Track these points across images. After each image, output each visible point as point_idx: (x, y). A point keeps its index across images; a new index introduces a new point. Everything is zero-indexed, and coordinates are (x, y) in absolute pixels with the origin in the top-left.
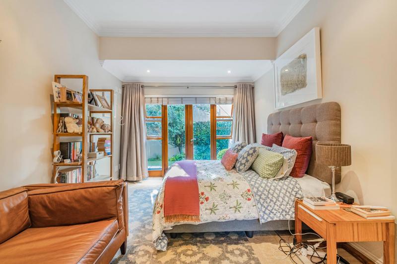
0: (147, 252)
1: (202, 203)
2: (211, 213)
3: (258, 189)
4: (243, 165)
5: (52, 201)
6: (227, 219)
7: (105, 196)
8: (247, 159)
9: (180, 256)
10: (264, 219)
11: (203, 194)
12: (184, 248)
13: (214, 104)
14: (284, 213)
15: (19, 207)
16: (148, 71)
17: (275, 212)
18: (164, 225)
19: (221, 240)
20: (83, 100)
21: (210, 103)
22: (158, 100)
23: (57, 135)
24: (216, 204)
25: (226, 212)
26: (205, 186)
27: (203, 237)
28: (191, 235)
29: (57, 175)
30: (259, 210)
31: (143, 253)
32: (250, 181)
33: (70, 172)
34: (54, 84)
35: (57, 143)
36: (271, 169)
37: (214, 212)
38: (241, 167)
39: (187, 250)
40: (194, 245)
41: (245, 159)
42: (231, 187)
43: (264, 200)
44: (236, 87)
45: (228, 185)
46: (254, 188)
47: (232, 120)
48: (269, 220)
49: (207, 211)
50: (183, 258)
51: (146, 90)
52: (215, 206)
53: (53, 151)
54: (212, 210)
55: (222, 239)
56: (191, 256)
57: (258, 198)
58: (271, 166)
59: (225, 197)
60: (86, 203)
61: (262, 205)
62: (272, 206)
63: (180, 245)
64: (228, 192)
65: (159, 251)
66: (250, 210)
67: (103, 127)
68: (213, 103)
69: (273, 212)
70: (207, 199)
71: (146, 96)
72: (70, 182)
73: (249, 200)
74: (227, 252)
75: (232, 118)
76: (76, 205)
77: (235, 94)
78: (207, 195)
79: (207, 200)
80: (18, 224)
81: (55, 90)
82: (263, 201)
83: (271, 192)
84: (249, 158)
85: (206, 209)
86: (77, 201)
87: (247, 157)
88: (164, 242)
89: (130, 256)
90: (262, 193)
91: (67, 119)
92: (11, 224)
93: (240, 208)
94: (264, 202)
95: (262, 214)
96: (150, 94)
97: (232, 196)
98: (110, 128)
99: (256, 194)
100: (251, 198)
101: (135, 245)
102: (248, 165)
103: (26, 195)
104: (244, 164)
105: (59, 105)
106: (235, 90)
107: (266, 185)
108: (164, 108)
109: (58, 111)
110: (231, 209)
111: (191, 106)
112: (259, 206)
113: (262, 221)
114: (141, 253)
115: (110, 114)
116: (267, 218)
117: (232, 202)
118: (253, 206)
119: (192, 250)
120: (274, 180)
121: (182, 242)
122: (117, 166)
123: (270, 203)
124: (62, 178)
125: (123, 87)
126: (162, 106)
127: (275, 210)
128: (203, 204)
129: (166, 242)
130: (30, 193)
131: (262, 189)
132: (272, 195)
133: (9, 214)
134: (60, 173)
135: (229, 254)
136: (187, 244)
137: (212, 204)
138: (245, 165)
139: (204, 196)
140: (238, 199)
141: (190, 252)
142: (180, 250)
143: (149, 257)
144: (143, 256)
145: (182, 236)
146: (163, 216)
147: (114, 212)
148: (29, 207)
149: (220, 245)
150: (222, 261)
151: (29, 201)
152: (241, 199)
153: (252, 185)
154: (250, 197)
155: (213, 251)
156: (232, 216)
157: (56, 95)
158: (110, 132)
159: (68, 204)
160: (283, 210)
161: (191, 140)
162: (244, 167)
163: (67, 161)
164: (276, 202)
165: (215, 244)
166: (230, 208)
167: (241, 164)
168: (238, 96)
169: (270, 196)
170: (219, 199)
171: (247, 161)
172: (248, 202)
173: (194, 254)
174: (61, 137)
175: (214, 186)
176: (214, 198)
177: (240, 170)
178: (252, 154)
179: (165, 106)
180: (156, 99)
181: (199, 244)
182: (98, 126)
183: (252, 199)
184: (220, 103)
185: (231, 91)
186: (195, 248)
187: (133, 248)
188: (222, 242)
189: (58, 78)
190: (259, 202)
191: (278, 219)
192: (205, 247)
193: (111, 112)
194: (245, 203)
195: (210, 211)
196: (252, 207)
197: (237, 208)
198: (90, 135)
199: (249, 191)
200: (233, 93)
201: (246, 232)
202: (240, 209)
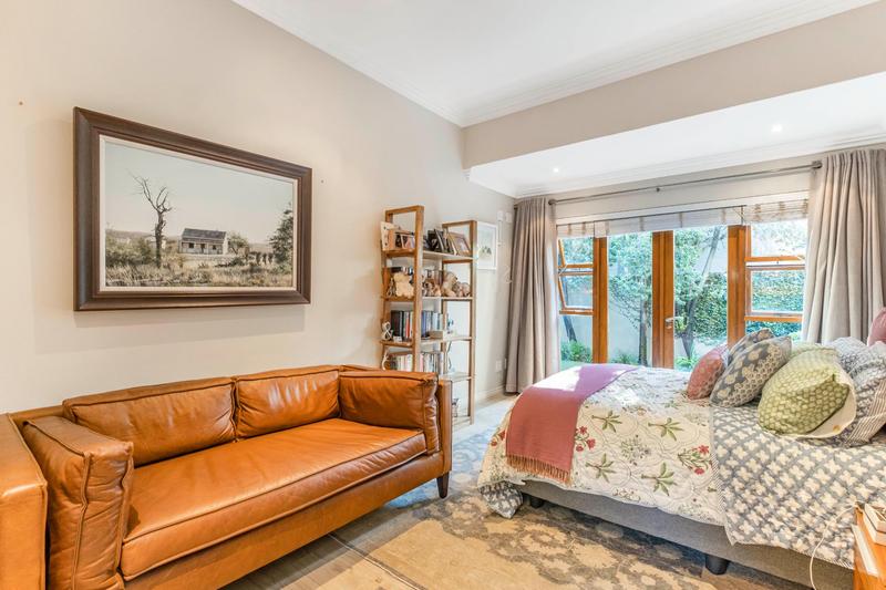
0: (476, 508)
1: (580, 449)
2: (598, 476)
3: (730, 451)
4: (728, 389)
5: (359, 388)
6: (634, 499)
7: (408, 393)
8: (740, 374)
9: (523, 536)
10: (741, 532)
11: (583, 430)
12: (540, 528)
13: (738, 222)
14: (811, 537)
15: (327, 387)
16: (556, 170)
17: (777, 524)
18: (505, 470)
19: (629, 548)
20: (416, 245)
21: (724, 221)
22: (584, 228)
23: (387, 300)
24: (609, 459)
25: (633, 485)
26: (593, 417)
27: (593, 528)
28: (570, 515)
29: (385, 359)
30: (725, 505)
31: (470, 507)
32: (717, 428)
33: (402, 357)
34: (383, 224)
35: (388, 311)
36: (794, 407)
37: (605, 476)
38: (722, 394)
39: (542, 533)
40: (564, 531)
41: (736, 375)
42: (659, 431)
43: (746, 483)
44: (817, 166)
45: (650, 425)
46: (720, 447)
47: (802, 267)
48: (759, 540)
49: (589, 468)
50: (527, 540)
51: (559, 208)
52: (607, 463)
53: (382, 321)
54: (602, 469)
55: (636, 546)
56: (545, 544)
57: (726, 473)
58: (793, 400)
59: (636, 450)
60: (388, 398)
61: (737, 495)
62: (772, 506)
63: (537, 522)
64: (645, 440)
65: (495, 514)
66: (699, 498)
67: (455, 287)
68: (735, 220)
69: (771, 524)
70: (591, 444)
71: (558, 222)
72: (402, 369)
73: (699, 471)
74: (624, 571)
75: (803, 262)
76: (378, 398)
77: (813, 188)
78: (592, 434)
79: (590, 447)
80: (325, 409)
81: (384, 232)
82: (741, 485)
83: (774, 467)
84: (746, 372)
85: (588, 465)
86: (380, 393)
87: (740, 370)
88: (510, 503)
89: (450, 504)
90: (742, 463)
91: (397, 276)
92: (317, 405)
93: (671, 483)
94: (743, 489)
95: (734, 518)
96: (568, 216)
97: (654, 452)
98: (468, 289)
99: (722, 462)
100: (704, 468)
101: (467, 493)
102: (744, 391)
103: (337, 375)
104: (732, 386)
105: (389, 255)
106: (815, 176)
107: (763, 447)
108: (600, 244)
109: (390, 264)
110: (645, 481)
111: (668, 236)
112: (728, 494)
113: (734, 537)
114: (465, 506)
115: (467, 265)
116: (752, 534)
117: (651, 465)
118: (711, 490)
119: (553, 537)
120: (801, 440)
121: (545, 518)
122: (500, 362)
123: (764, 495)
124: (392, 364)
125: (516, 209)
126: (595, 239)
127: (780, 519)
128: (582, 453)
129: (514, 504)
130: (343, 374)
131: (745, 454)
132: (774, 477)
133: (316, 393)
134: (390, 357)
135: (625, 576)
136: (549, 524)
137: (600, 458)
138: (733, 390)
139: (586, 435)
140: (668, 462)
141: (546, 539)
142: (530, 527)
143: (475, 516)
144: (467, 511)
145: (552, 510)
146: (504, 454)
147: (419, 420)
148: (339, 391)
149: (618, 554)
150: (598, 578)
151: (339, 383)
152: (674, 465)
153: (716, 438)
154: (703, 466)
155: (595, 555)
156: (646, 496)
157: (384, 240)
158: (469, 298)
159: (371, 395)
160: (808, 527)
161: (667, 320)
162: (730, 394)
163: (398, 340)
164: (784, 499)
165: (610, 548)
166: (643, 477)
167: (724, 386)
168: (820, 194)
169: (768, 479)
170: (619, 451)
171: (741, 380)
172: (695, 476)
173: (553, 544)
174: (393, 303)
175: (616, 422)
176: (607, 445)
177: (716, 401)
178: (756, 363)
179: (600, 239)
180: (581, 226)
181: (573, 534)
182: (446, 285)
183: (709, 472)
184: (758, 219)
185: (804, 179)
186: (561, 537)
187: (461, 494)
188: (631, 551)
189: (389, 215)
190: (727, 484)
191: (784, 546)
192: (583, 544)
193: (471, 261)
194: (687, 476)
195: (596, 471)
196: (705, 492)
197: (662, 481)
198: (443, 301)
199: (704, 450)
200: (807, 185)
201: (706, 555)
202: (670, 489)
